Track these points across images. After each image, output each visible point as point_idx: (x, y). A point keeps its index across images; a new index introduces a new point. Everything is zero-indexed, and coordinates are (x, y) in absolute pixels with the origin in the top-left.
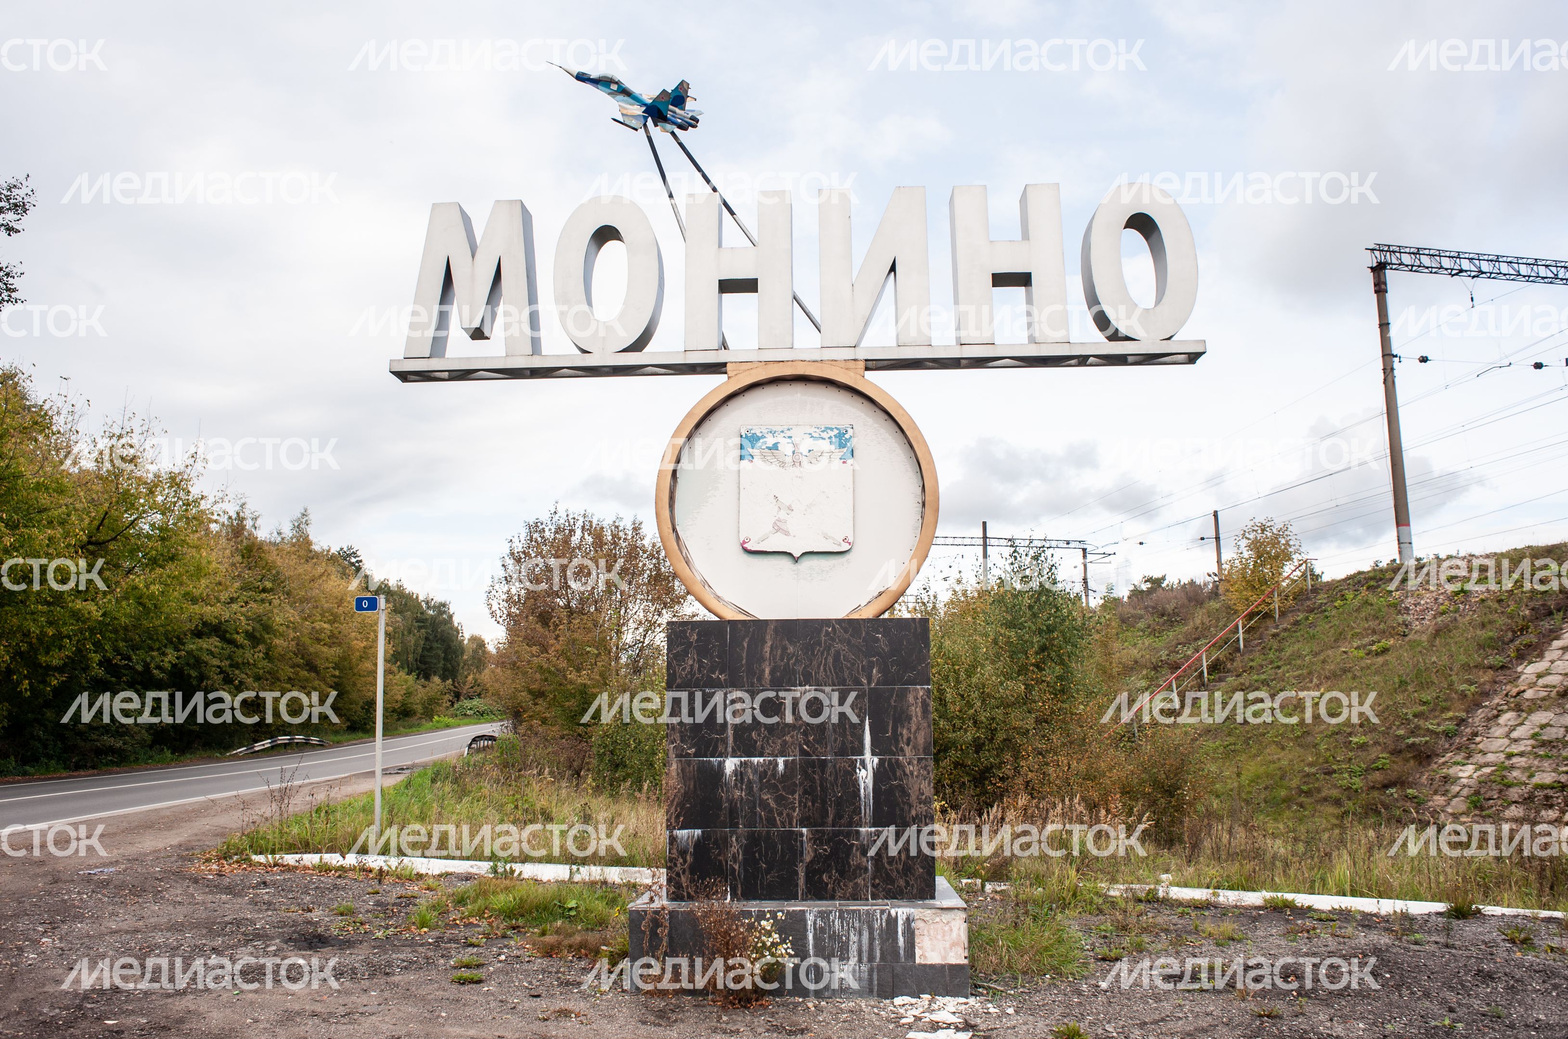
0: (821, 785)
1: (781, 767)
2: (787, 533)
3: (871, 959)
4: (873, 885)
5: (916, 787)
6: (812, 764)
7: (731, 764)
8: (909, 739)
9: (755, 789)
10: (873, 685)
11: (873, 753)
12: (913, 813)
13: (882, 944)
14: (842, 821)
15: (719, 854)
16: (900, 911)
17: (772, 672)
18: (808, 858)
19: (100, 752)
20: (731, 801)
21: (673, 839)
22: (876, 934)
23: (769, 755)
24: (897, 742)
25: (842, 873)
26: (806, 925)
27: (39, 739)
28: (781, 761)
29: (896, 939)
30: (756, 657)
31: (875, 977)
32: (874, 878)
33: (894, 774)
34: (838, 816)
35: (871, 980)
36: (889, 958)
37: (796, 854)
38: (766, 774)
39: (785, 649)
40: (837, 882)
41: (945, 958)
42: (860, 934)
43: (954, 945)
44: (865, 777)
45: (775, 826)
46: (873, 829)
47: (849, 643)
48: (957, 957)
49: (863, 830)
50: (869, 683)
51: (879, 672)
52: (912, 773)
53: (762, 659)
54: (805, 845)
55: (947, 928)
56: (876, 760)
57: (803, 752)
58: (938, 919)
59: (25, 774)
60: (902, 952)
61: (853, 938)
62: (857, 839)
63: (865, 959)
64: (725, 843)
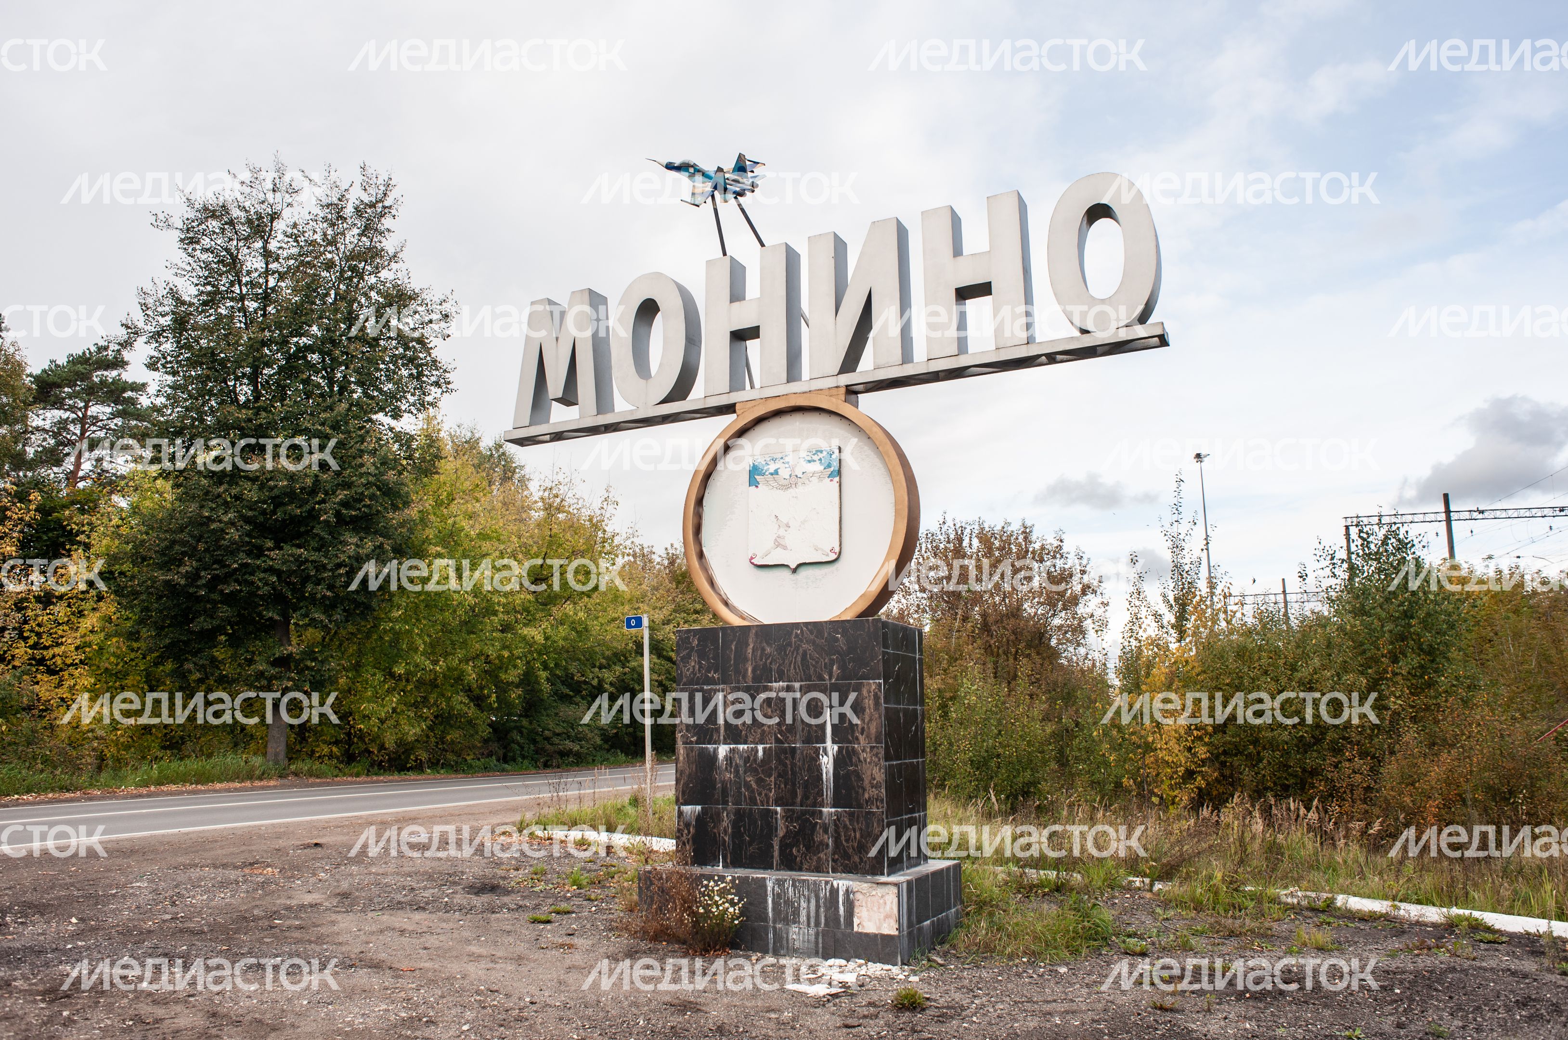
0: (792, 769)
1: (760, 753)
2: (785, 548)
3: (817, 924)
4: (833, 860)
5: (869, 773)
6: (784, 751)
7: (723, 750)
8: (863, 729)
9: (741, 772)
10: (833, 681)
11: (834, 742)
12: (866, 796)
13: (826, 911)
14: (808, 802)
15: (714, 827)
16: (841, 882)
17: (754, 671)
18: (781, 833)
19: (564, 754)
20: (723, 782)
21: (680, 814)
22: (821, 902)
23: (752, 743)
24: (853, 732)
25: (808, 848)
26: (766, 891)
27: (518, 744)
28: (760, 748)
29: (837, 908)
30: (741, 657)
31: (820, 940)
32: (834, 854)
33: (851, 761)
34: (806, 797)
35: (817, 943)
36: (831, 924)
37: (771, 829)
38: (749, 758)
39: (763, 650)
40: (804, 855)
41: (879, 928)
42: (809, 902)
43: (887, 917)
44: (827, 763)
45: (756, 804)
46: (833, 810)
47: (814, 643)
48: (890, 928)
49: (825, 810)
50: (830, 679)
51: (838, 668)
52: (865, 760)
53: (746, 660)
54: (779, 822)
55: (881, 901)
56: (836, 747)
57: (778, 741)
58: (874, 893)
59: (503, 770)
60: (842, 920)
61: (804, 905)
62: (821, 818)
63: (812, 924)
64: (718, 818)
